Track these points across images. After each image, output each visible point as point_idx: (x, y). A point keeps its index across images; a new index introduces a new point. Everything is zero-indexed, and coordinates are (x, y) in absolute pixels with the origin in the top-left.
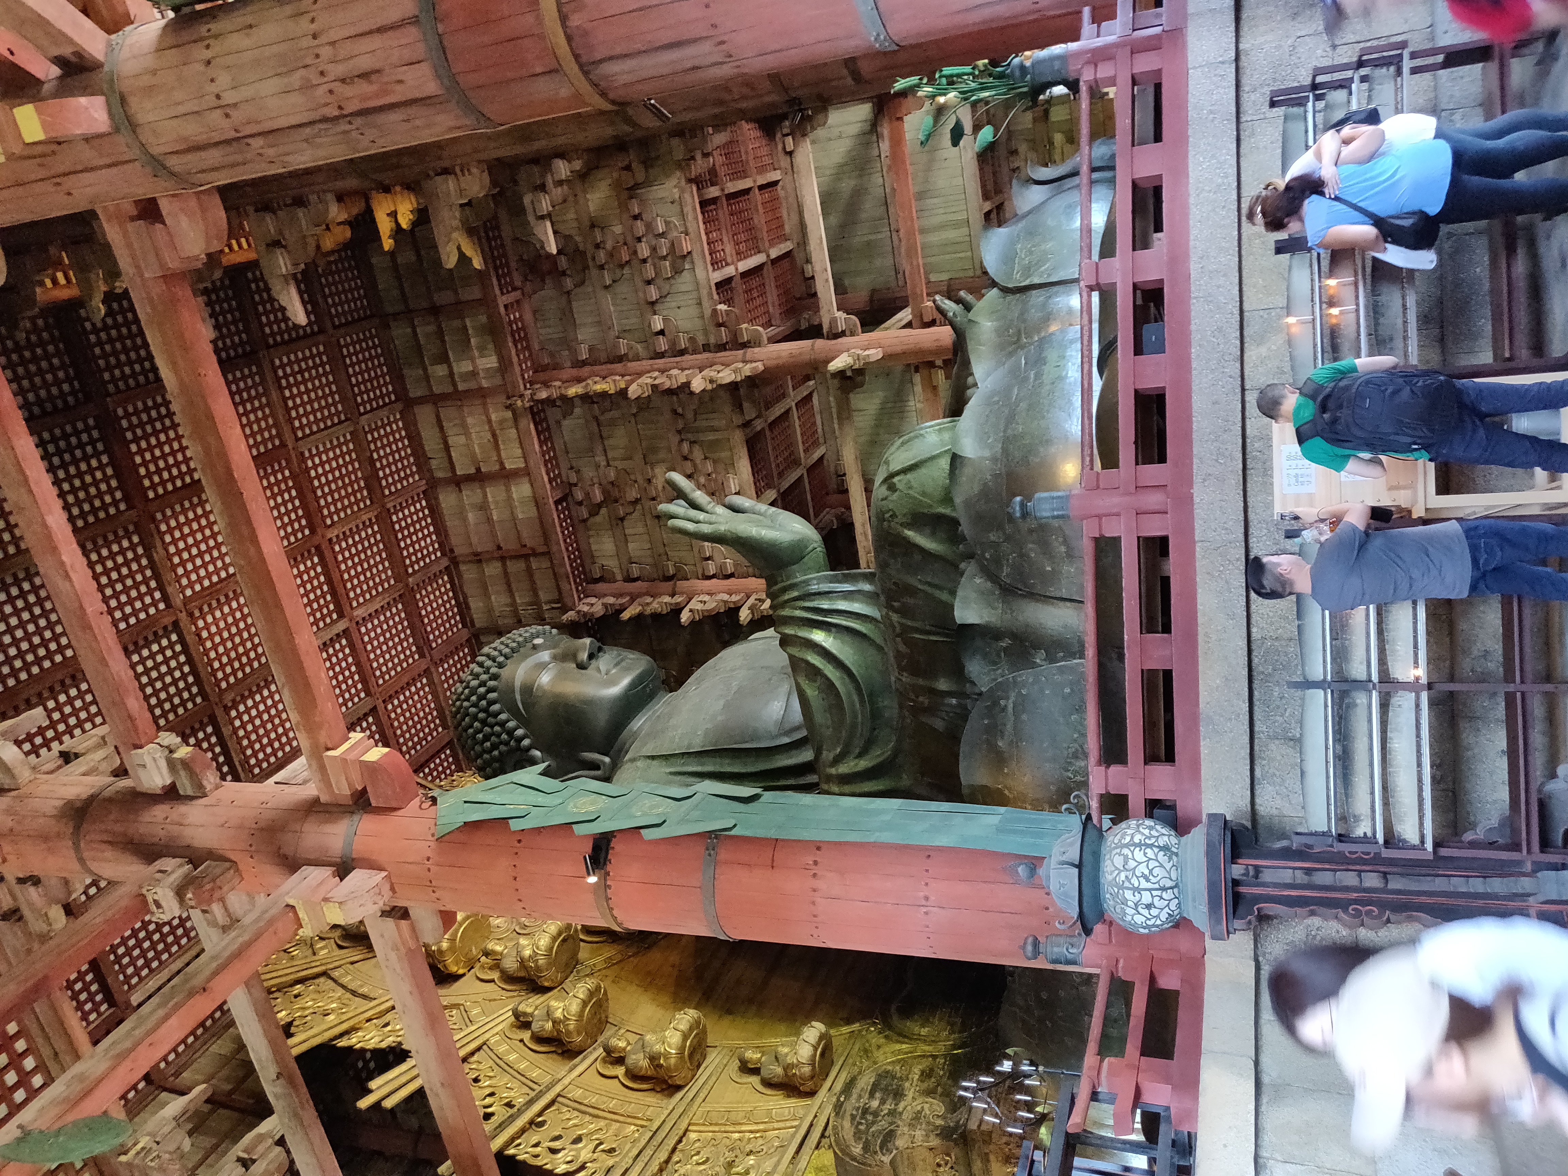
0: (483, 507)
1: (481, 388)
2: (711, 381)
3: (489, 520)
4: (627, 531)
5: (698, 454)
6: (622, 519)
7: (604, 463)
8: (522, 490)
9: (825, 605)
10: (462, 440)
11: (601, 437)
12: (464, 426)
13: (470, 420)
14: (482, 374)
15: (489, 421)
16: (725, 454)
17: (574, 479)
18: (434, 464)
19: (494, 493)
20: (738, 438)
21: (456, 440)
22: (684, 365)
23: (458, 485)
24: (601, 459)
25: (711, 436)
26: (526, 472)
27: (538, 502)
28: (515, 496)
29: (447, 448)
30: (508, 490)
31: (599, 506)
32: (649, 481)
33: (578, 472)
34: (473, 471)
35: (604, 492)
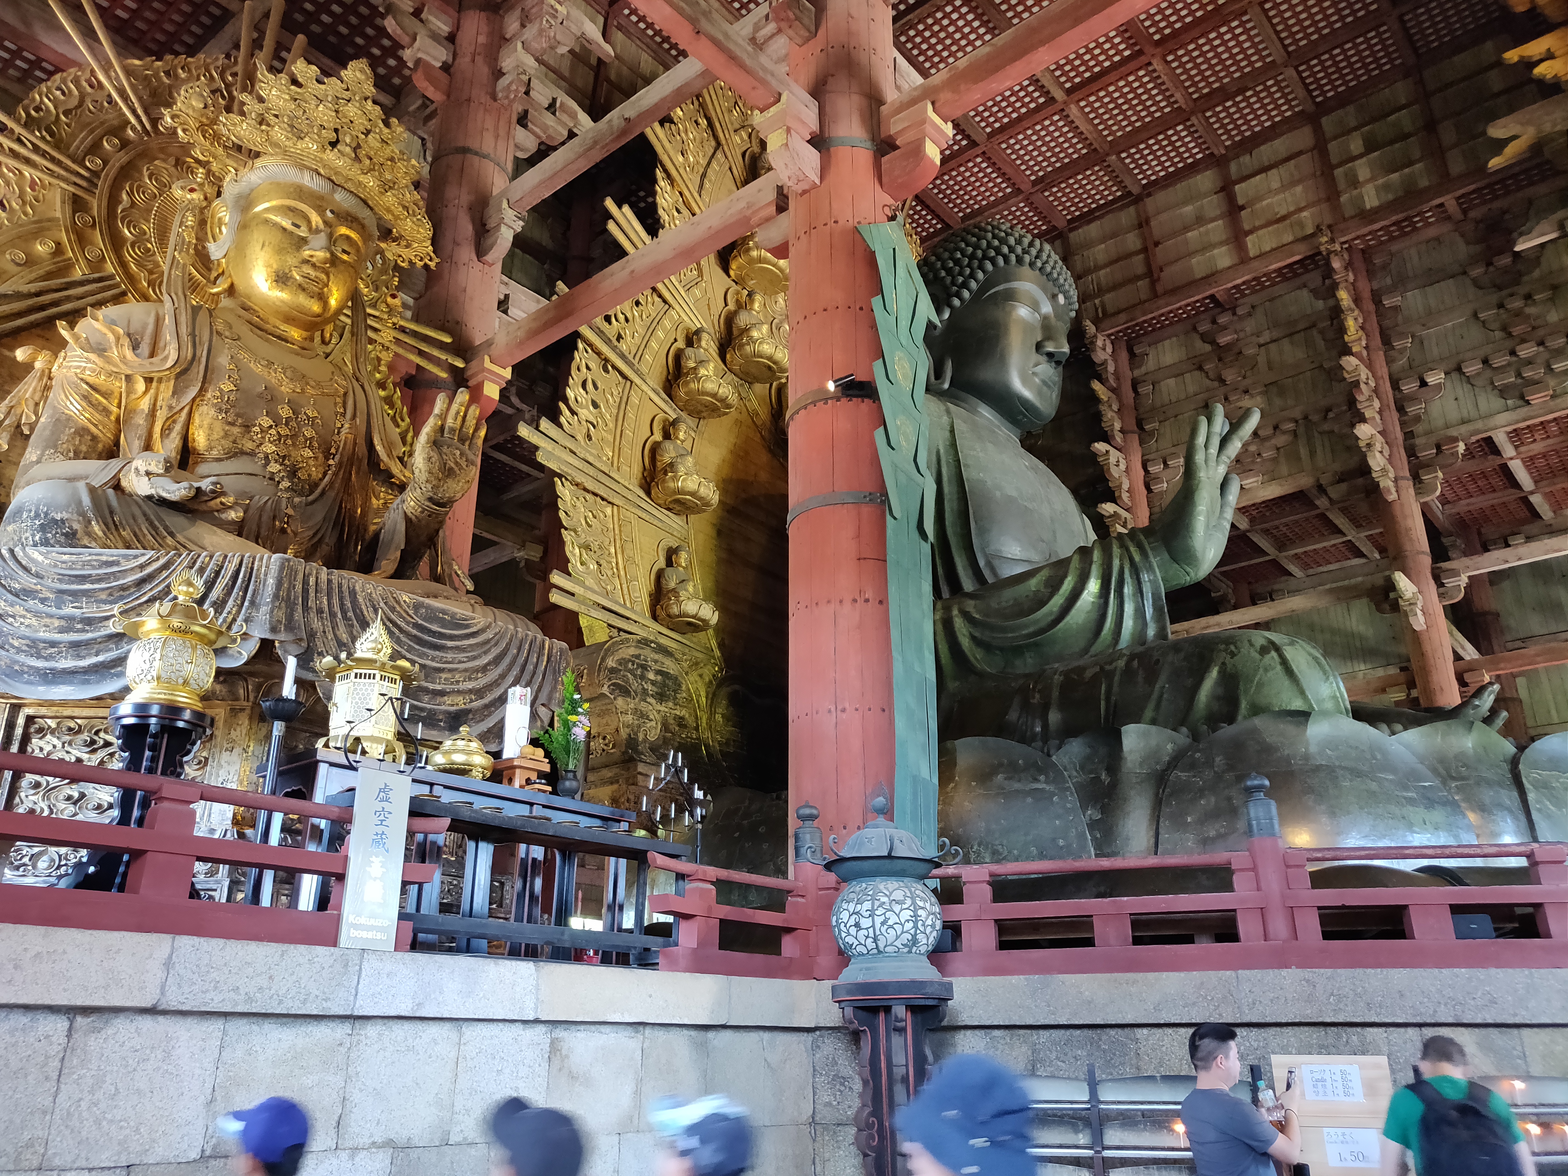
0: (1200, 220)
1: (1338, 194)
2: (1369, 445)
3: (1187, 229)
4: (1187, 376)
5: (1281, 440)
6: (1200, 368)
7: (1262, 340)
8: (1223, 258)
9: (1128, 590)
10: (1275, 185)
11: (1291, 335)
12: (1294, 183)
13: (1299, 189)
14: (1355, 192)
15: (1300, 210)
16: (1284, 469)
17: (1240, 311)
18: (1246, 159)
19: (1217, 229)
20: (1305, 481)
21: (1274, 178)
22: (1386, 414)
23: (1222, 189)
24: (1265, 337)
25: (1304, 452)
26: (1244, 259)
27: (1211, 277)
28: (1216, 251)
29: (1264, 170)
30: (1222, 243)
31: (1213, 342)
32: (1246, 392)
33: (1250, 315)
34: (1241, 201)
35: (1229, 346)
